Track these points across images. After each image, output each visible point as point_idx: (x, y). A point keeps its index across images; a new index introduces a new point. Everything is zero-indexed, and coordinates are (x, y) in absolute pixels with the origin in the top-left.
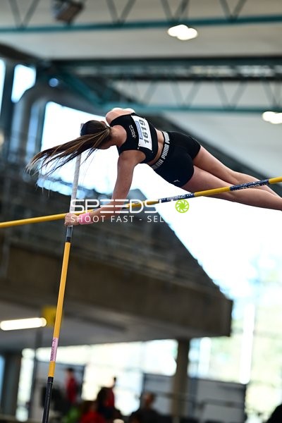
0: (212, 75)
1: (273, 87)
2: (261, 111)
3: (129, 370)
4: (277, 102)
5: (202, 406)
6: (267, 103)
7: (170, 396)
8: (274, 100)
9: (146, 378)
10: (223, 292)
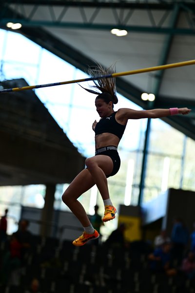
1: (118, 11)
2: (111, 27)
3: (12, 204)
5: (62, 230)
6: (114, 22)
7: (39, 222)
8: (119, 22)
9: (25, 210)
10: (80, 152)
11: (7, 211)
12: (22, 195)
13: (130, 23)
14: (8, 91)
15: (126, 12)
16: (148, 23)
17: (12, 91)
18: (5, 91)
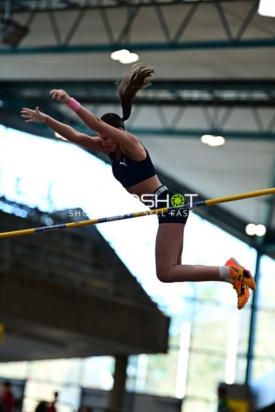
0: (152, 98)
1: (211, 110)
2: (199, 134)
3: (67, 385)
4: (216, 126)
6: (205, 126)
8: (213, 124)
9: (85, 393)
10: (160, 309)
11: (56, 394)
12: (82, 371)
13: (228, 127)
14: (60, 227)
15: (222, 111)
16: (252, 127)
17: (65, 227)
18: (55, 228)
